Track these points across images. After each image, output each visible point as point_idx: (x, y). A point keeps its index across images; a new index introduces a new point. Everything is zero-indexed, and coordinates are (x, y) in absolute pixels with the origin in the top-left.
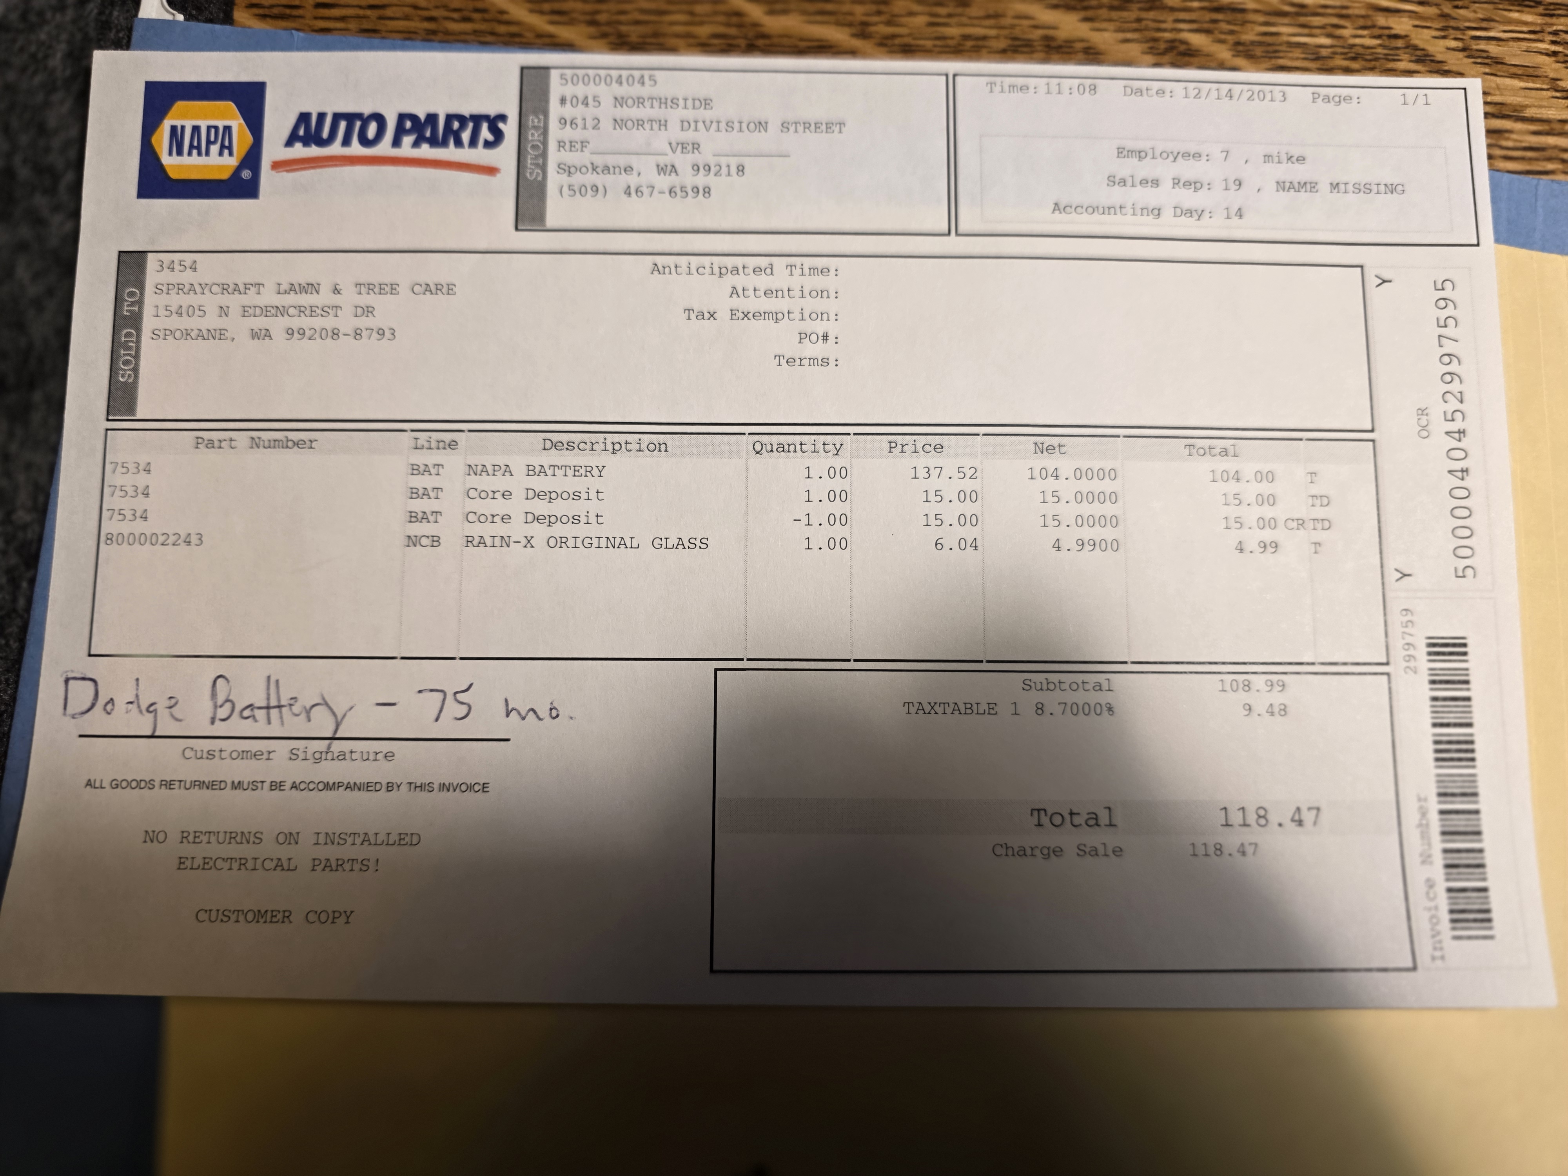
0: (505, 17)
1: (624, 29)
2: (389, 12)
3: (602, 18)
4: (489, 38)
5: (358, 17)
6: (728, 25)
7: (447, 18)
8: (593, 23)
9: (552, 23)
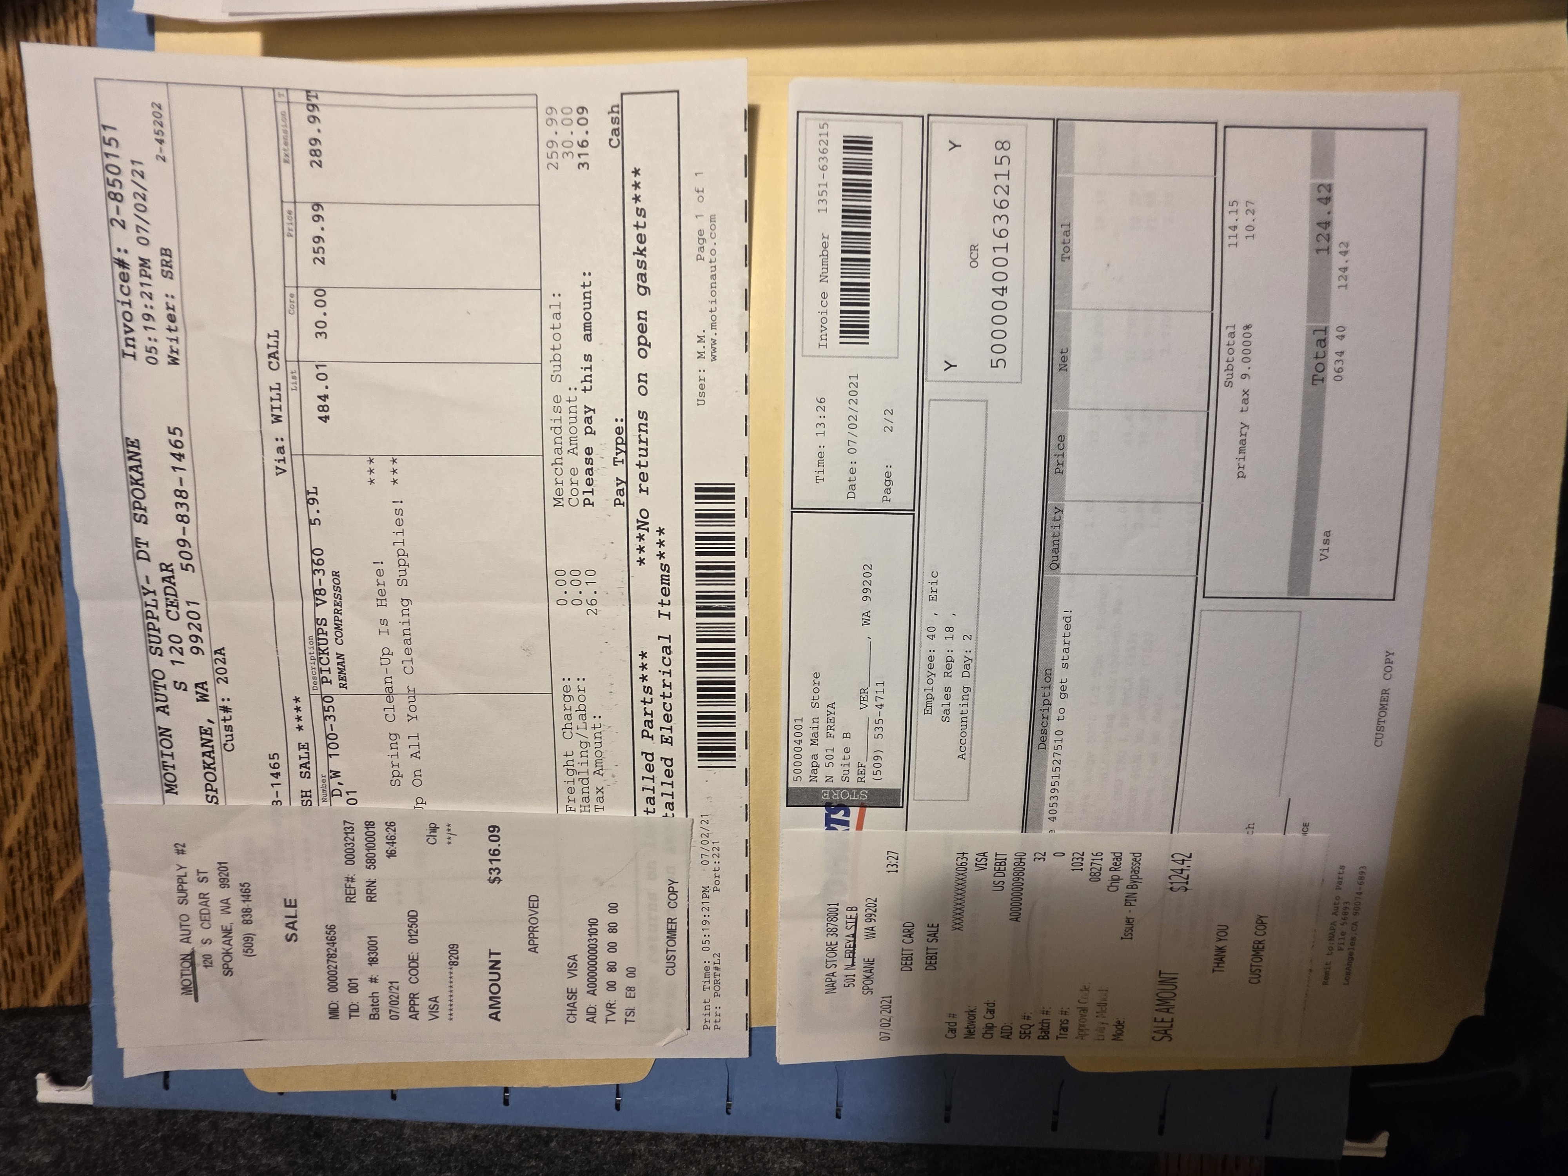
0: (23, 829)
1: (21, 749)
2: (29, 906)
3: (15, 765)
4: (40, 840)
5: (35, 926)
6: (8, 678)
7: (29, 869)
8: (19, 771)
9: (23, 799)
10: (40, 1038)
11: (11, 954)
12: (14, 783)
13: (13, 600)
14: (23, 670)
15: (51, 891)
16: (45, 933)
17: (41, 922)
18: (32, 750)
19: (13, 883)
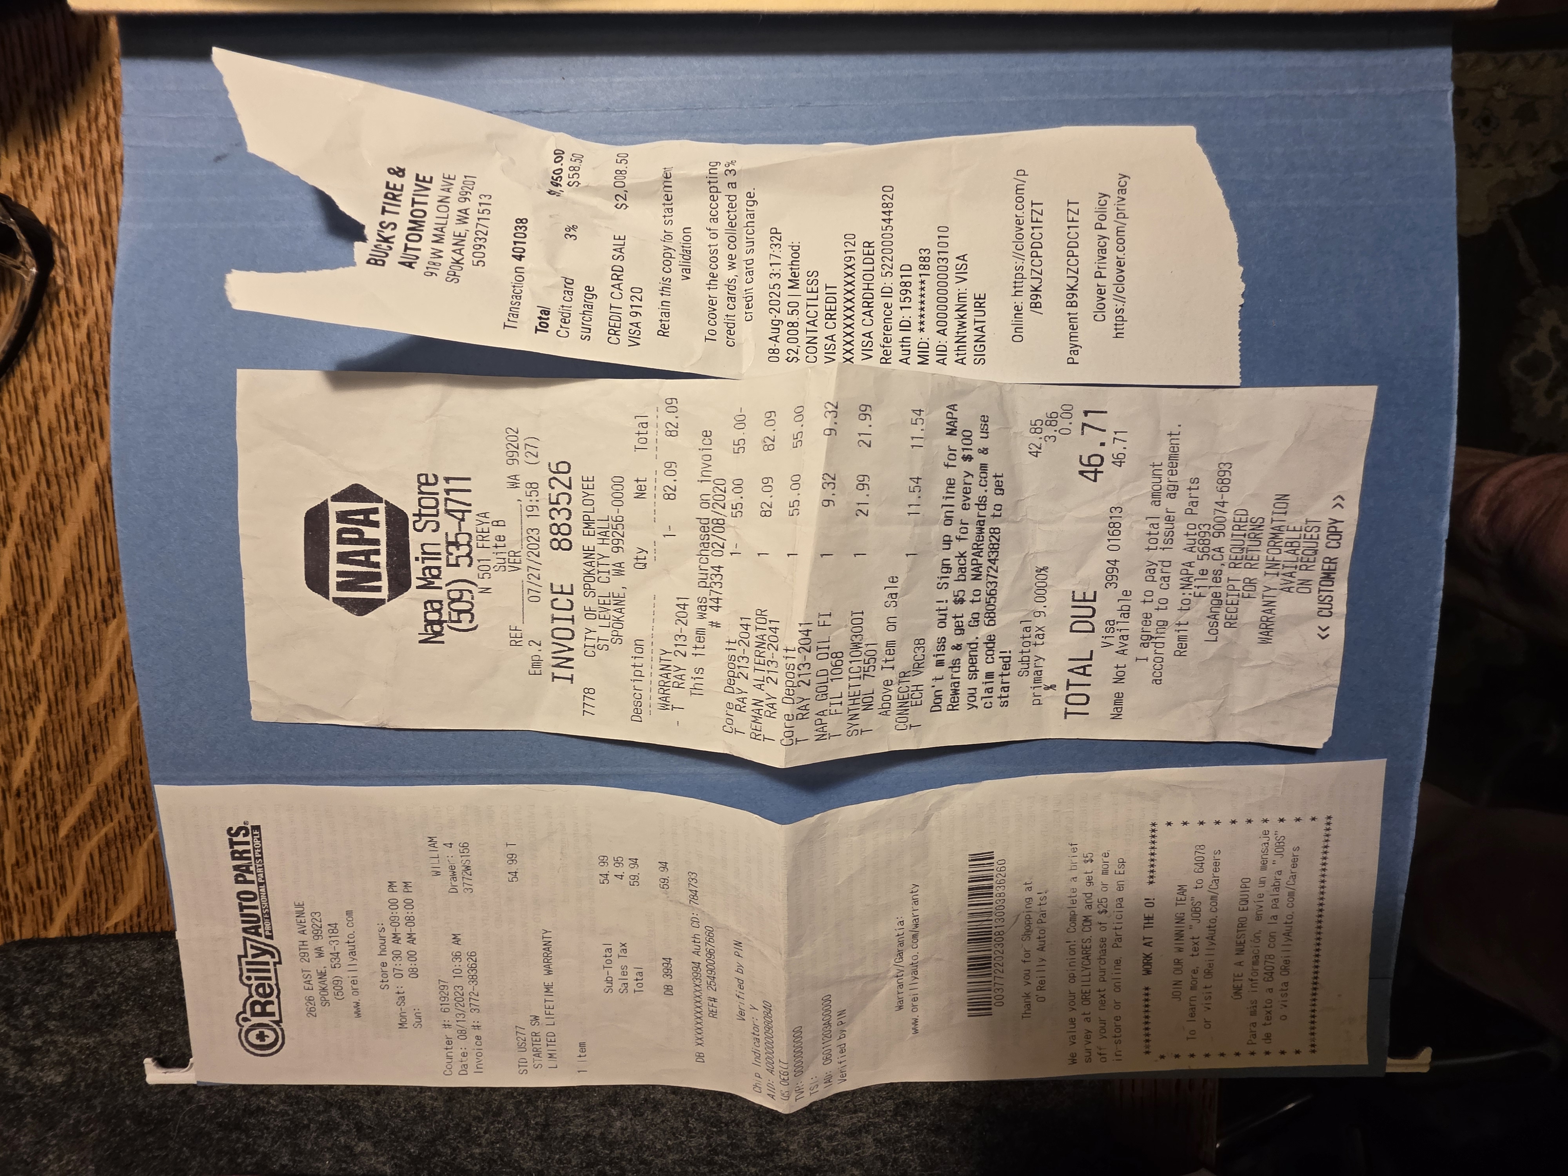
0: (29, 771)
1: (25, 696)
2: (37, 844)
3: (20, 710)
4: (45, 780)
5: (43, 862)
6: (11, 629)
7: (35, 808)
8: (24, 716)
9: (28, 742)
10: (49, 965)
11: (21, 888)
12: (20, 728)
13: (13, 557)
14: (24, 621)
15: (56, 829)
16: (52, 868)
17: (48, 857)
18: (35, 697)
19: (22, 822)
